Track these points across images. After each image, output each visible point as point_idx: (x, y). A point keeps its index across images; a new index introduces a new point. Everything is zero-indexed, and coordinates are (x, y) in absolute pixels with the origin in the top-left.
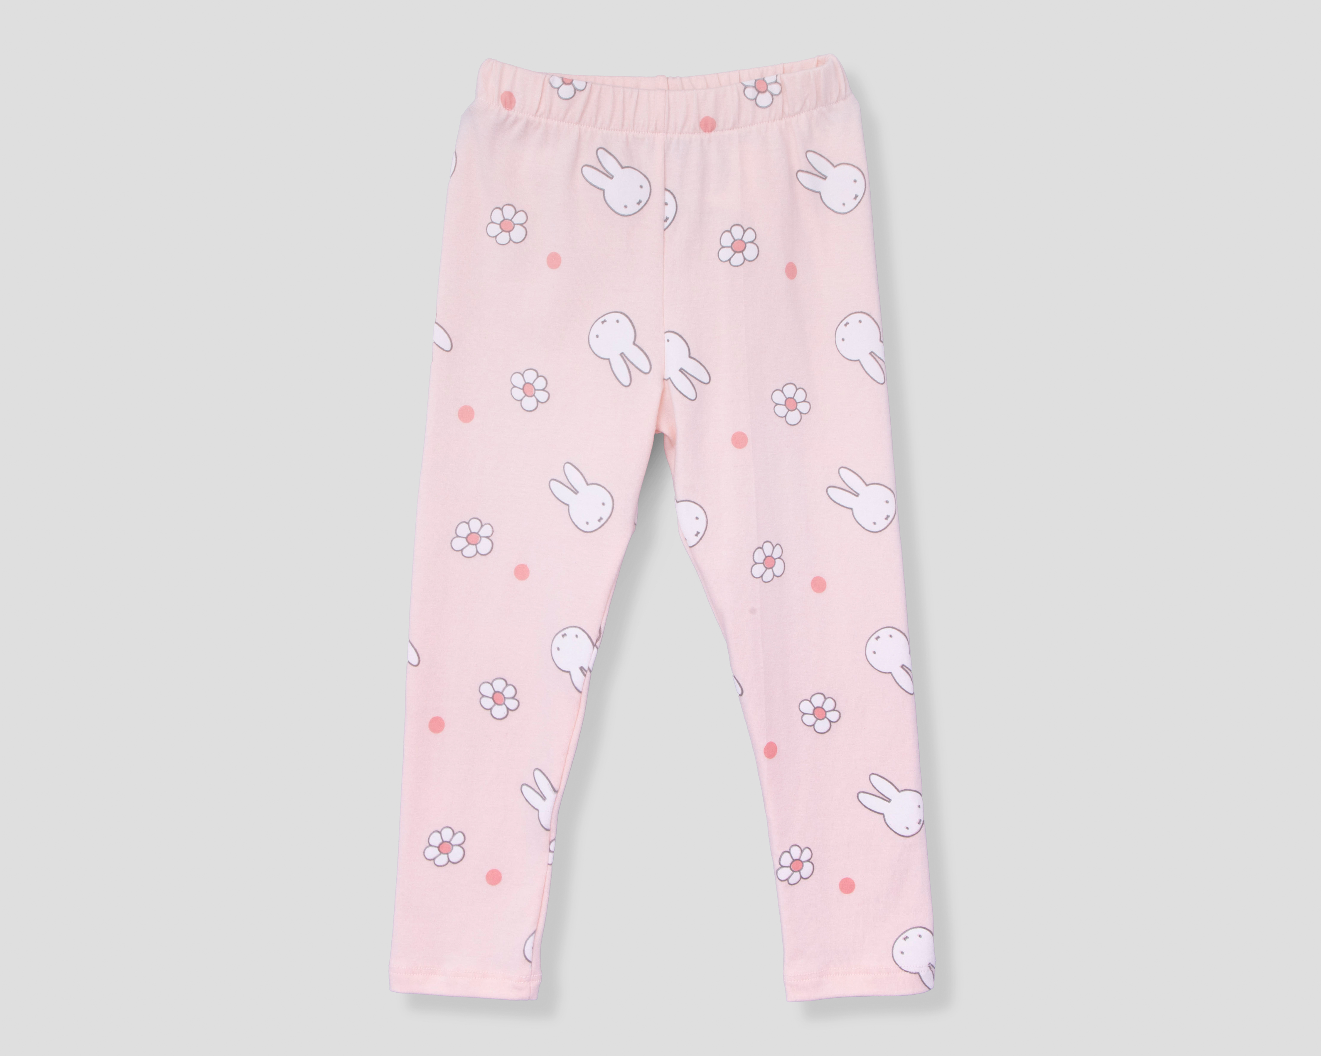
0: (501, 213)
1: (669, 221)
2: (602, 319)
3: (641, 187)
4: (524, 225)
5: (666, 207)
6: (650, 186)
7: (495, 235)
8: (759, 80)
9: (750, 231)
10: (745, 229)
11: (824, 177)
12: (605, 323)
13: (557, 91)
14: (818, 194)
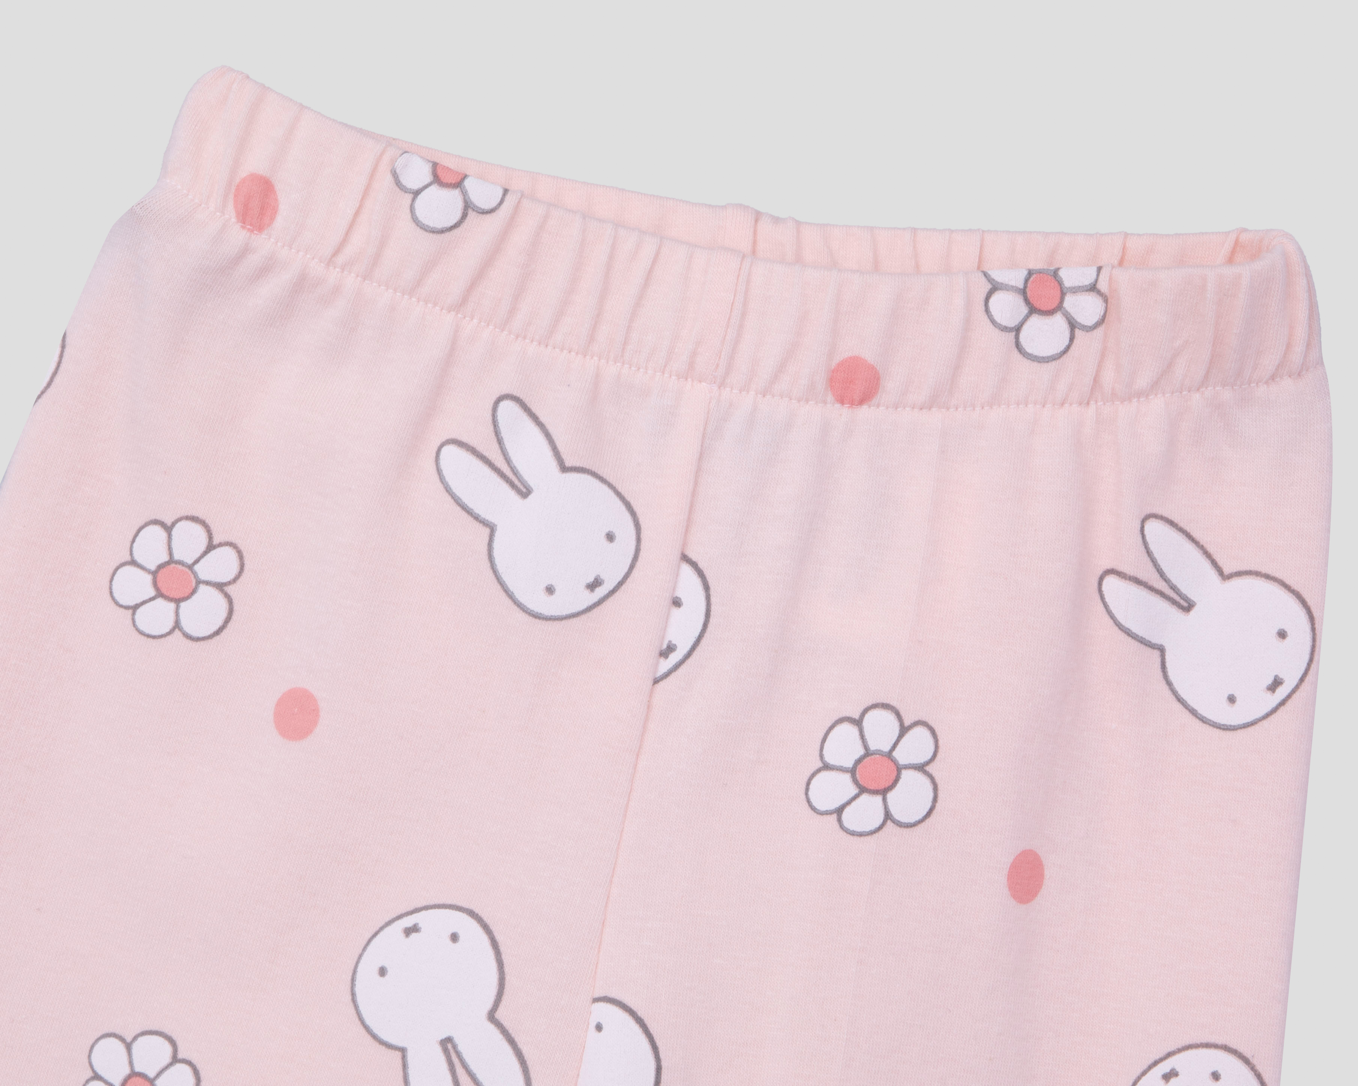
0: (165, 541)
1: (675, 658)
2: (408, 922)
3: (610, 537)
4: (229, 589)
5: (675, 611)
6: (639, 540)
7: (132, 603)
8: (1040, 272)
9: (920, 733)
10: (907, 723)
11: (1185, 604)
12: (414, 935)
13: (409, 202)
14: (1157, 653)
